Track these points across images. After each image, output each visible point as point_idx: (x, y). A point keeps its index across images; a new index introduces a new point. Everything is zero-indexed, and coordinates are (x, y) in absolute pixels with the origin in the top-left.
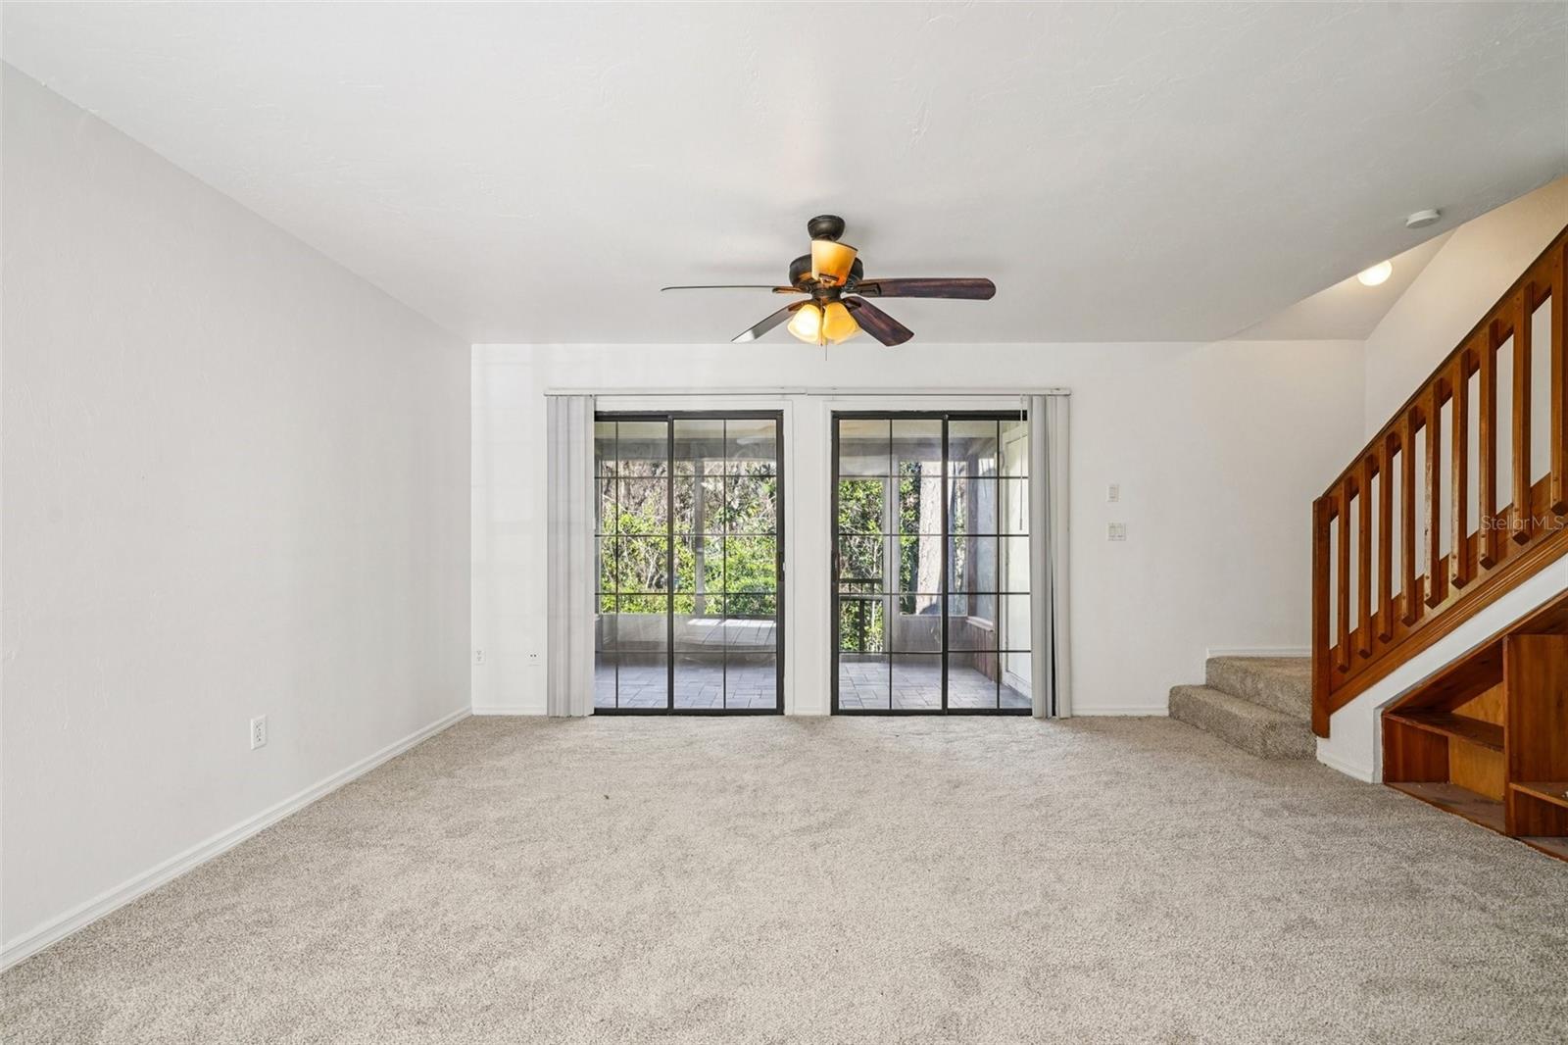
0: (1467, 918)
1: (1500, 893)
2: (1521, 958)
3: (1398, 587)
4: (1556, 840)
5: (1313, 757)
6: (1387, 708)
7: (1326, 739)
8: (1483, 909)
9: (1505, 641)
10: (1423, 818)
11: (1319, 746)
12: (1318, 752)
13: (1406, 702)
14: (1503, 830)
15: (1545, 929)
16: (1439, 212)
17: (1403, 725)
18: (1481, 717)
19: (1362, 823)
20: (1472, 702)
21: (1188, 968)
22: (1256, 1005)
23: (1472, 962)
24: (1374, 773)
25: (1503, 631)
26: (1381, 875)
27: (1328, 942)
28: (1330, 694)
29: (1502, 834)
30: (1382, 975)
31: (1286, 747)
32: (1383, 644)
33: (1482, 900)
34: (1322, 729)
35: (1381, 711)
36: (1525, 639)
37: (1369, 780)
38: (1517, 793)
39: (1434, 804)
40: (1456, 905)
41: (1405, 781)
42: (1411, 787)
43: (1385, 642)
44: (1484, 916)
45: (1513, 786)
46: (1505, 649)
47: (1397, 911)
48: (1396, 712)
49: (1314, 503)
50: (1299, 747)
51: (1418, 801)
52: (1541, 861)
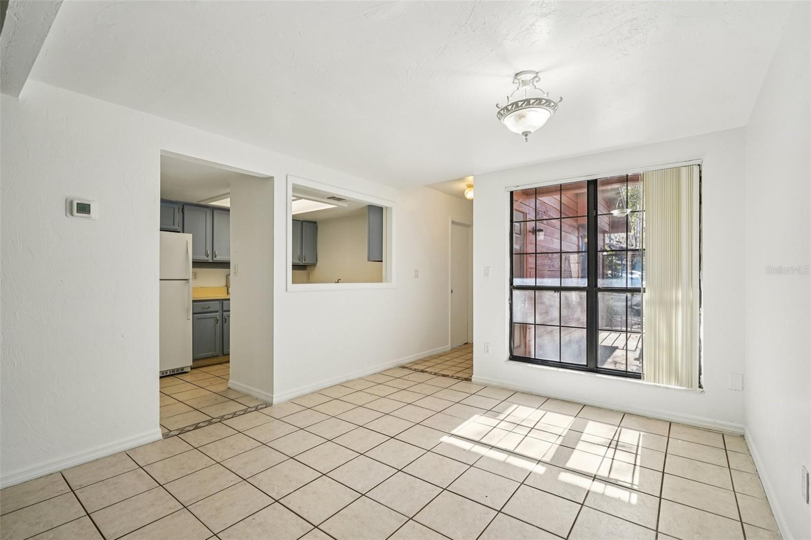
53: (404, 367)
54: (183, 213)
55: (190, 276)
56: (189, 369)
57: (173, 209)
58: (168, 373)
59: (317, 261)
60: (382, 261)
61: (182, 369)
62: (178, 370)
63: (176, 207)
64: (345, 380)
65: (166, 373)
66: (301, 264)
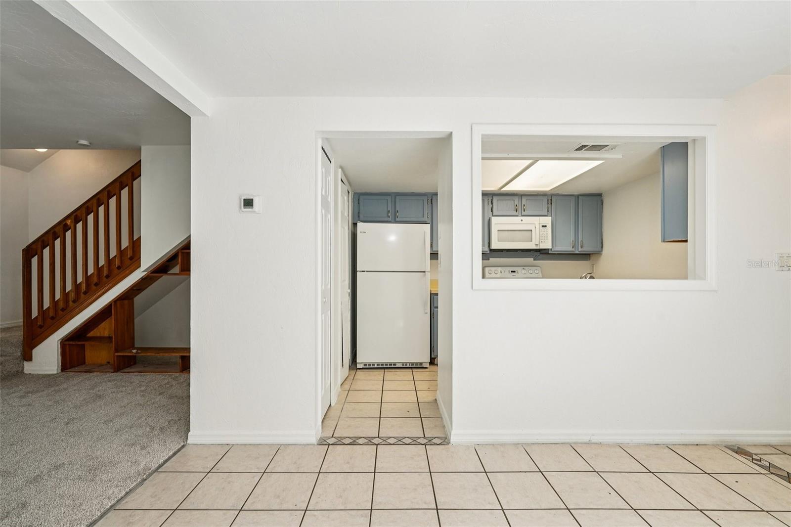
0: (120, 395)
1: (123, 386)
2: (138, 397)
3: (69, 287)
4: (128, 368)
5: (22, 372)
6: (63, 340)
7: (30, 362)
8: (122, 392)
9: (113, 304)
10: (85, 377)
11: (25, 366)
12: (25, 369)
13: (73, 335)
14: (112, 371)
15: (140, 389)
16: (90, 143)
17: (69, 344)
18: (98, 335)
19: (65, 386)
20: (95, 330)
21: (40, 452)
22: (76, 445)
23: (128, 404)
24: (57, 369)
25: (112, 300)
26: (85, 397)
27: (84, 420)
28: (32, 340)
29: (112, 372)
30: (108, 419)
31: (8, 372)
32: (62, 312)
33: (120, 390)
34: (28, 357)
35: (60, 341)
36: (118, 302)
37: (55, 372)
38: (117, 356)
39: (84, 372)
40: (114, 394)
41: (70, 368)
42: (73, 369)
43: (63, 311)
44: (123, 393)
45: (116, 354)
46: (113, 307)
47: (98, 403)
48: (66, 341)
49: (23, 250)
50: (15, 369)
51: (79, 373)
52: (127, 375)
53: (740, 451)
54: (432, 204)
55: (428, 269)
56: (428, 365)
57: (422, 201)
58: (408, 366)
59: (602, 247)
60: (686, 241)
61: (421, 364)
62: (417, 364)
63: (425, 198)
64: (586, 439)
65: (406, 365)
66: (577, 252)
